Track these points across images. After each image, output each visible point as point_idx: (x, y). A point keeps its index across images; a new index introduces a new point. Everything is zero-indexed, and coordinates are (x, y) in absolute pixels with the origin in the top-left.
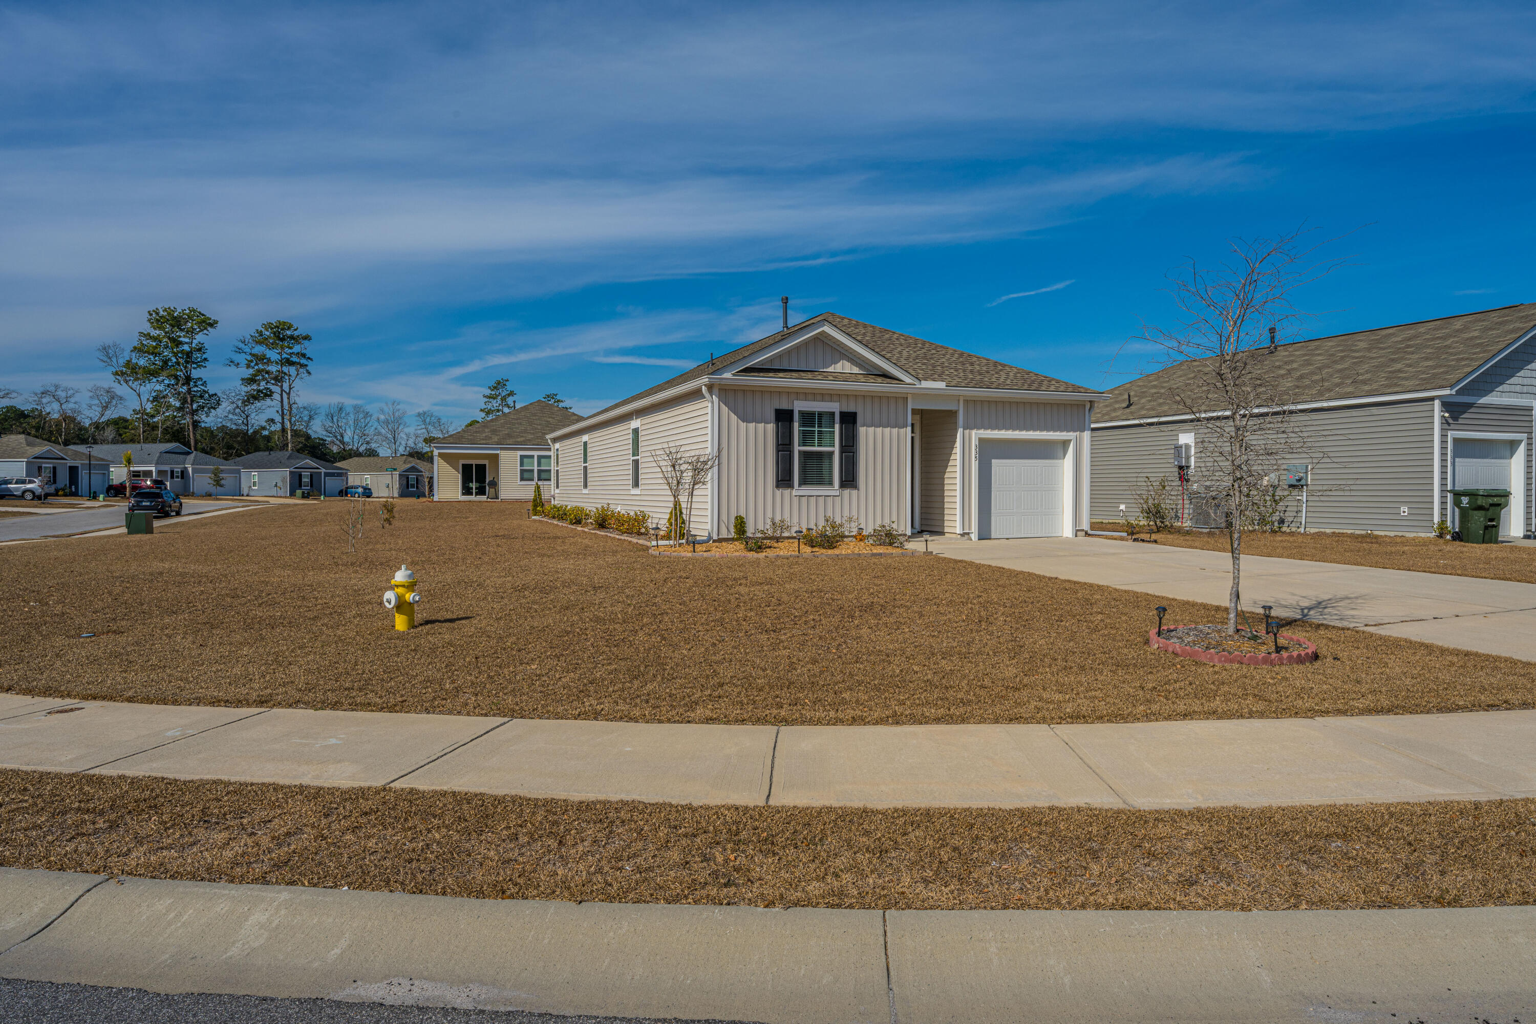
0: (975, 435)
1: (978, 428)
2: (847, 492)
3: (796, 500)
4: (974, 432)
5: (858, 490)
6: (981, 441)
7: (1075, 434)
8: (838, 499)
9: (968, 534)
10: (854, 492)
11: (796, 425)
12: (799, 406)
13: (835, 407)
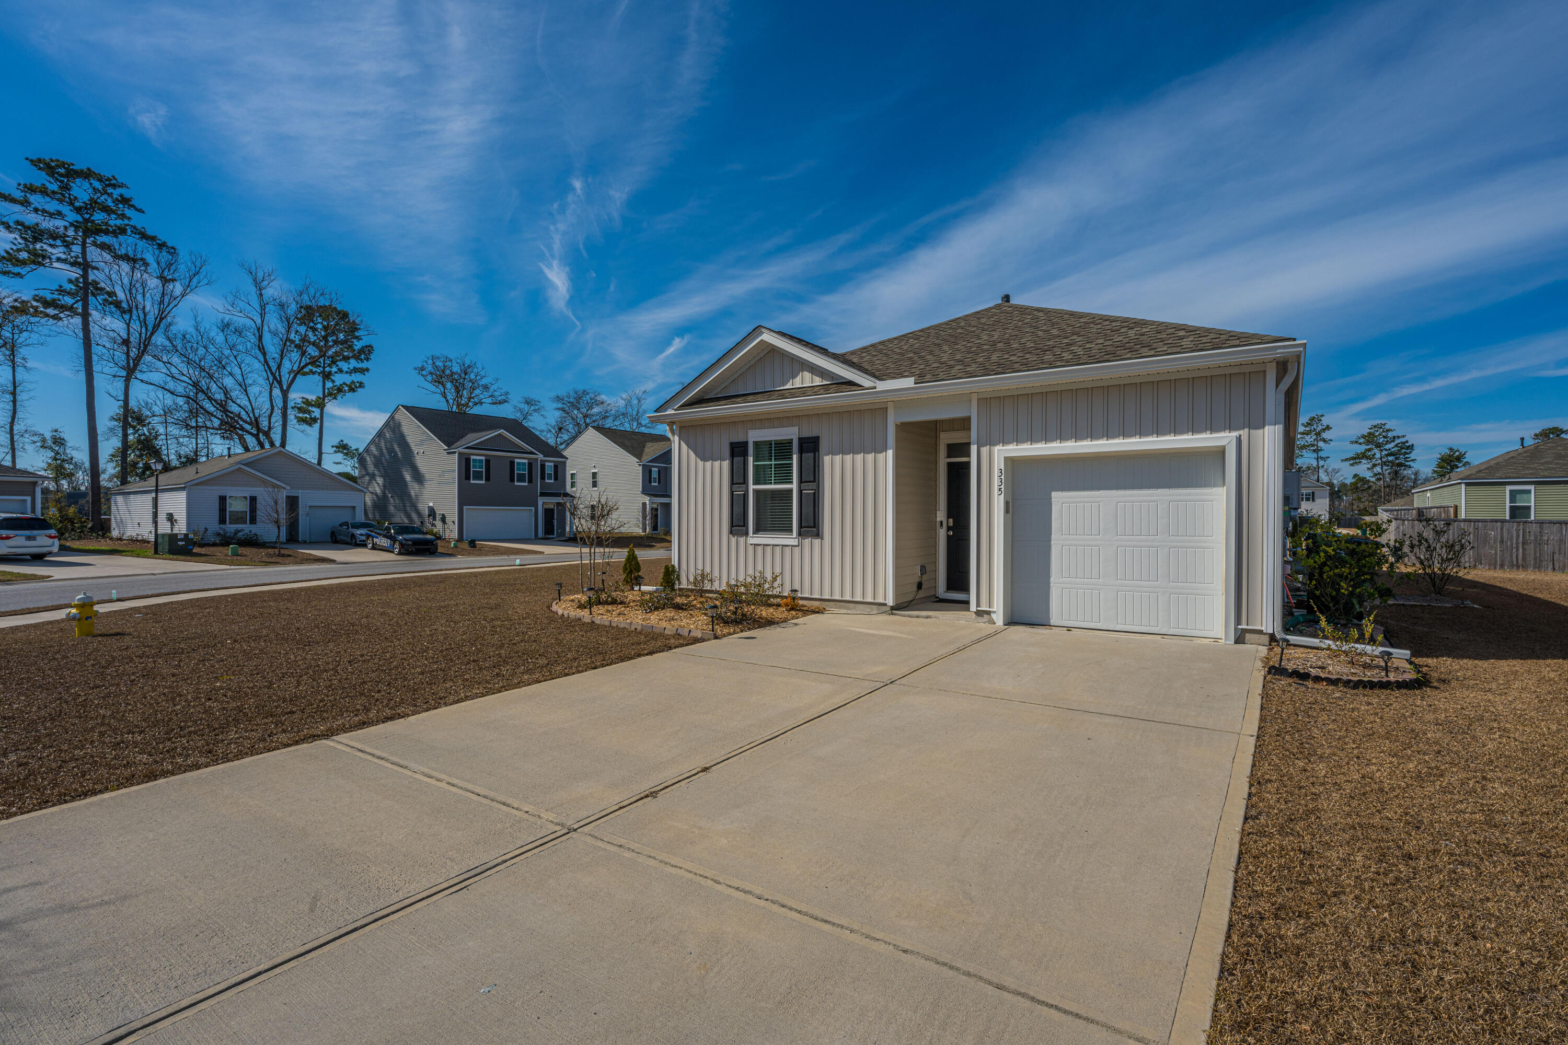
0: (1001, 453)
1: (1005, 442)
2: (807, 541)
3: (751, 549)
4: (997, 449)
5: (822, 539)
6: (1011, 462)
7: (1235, 434)
8: (797, 550)
9: (988, 613)
10: (817, 542)
11: (751, 459)
12: (754, 436)
13: (791, 433)
